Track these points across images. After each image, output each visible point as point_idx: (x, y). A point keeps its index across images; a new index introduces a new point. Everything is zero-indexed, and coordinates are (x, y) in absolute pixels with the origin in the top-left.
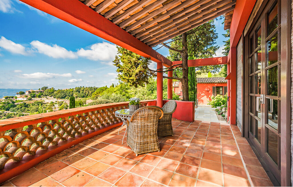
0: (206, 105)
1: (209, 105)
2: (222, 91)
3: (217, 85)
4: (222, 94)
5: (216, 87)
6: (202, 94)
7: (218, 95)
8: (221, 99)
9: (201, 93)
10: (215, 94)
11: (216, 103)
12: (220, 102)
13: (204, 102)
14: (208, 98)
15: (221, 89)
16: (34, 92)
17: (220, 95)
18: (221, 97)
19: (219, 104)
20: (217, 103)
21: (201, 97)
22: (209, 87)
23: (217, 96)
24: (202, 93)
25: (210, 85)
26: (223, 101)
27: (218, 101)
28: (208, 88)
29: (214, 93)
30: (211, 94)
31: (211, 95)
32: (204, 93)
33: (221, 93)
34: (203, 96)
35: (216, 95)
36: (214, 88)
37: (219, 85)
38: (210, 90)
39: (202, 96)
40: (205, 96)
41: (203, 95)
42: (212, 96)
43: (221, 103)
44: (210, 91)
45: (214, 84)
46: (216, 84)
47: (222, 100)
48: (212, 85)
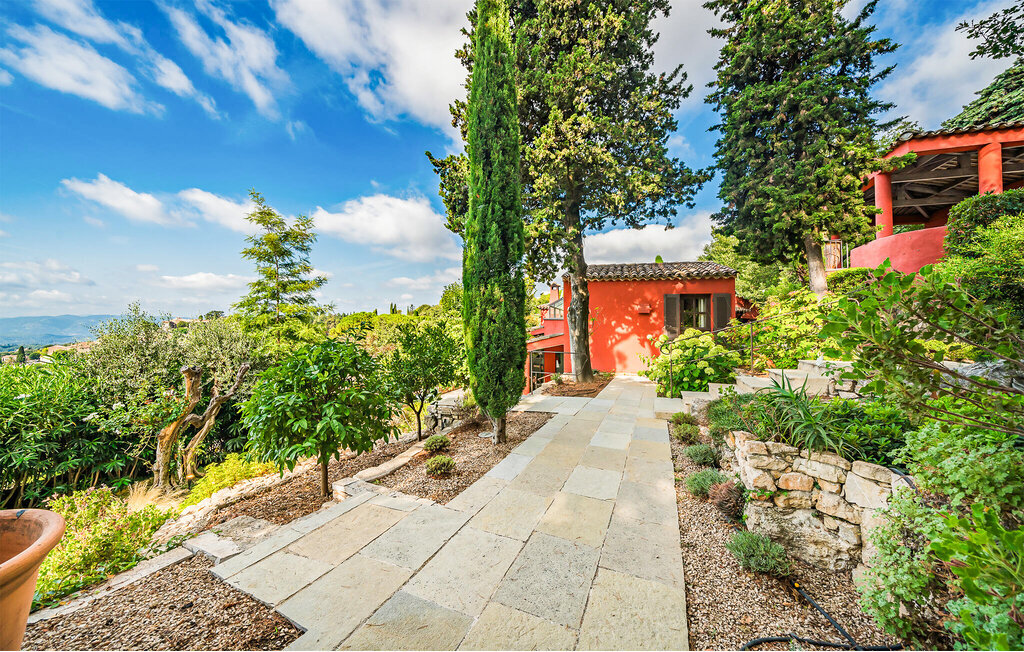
0: (637, 379)
1: (644, 379)
2: (707, 314)
3: (685, 287)
4: (707, 328)
5: (682, 296)
6: (619, 330)
7: (690, 332)
8: (707, 350)
9: (613, 323)
10: (677, 330)
11: (676, 369)
12: (701, 364)
13: (628, 362)
14: (646, 344)
15: (702, 307)
16: (184, 326)
17: (698, 332)
18: (707, 339)
19: (696, 375)
20: (683, 371)
21: (617, 342)
22: (648, 296)
23: (681, 337)
24: (618, 325)
25: (653, 288)
26: (718, 358)
27: (690, 361)
28: (644, 301)
29: (669, 323)
30: (660, 329)
31: (657, 332)
32: (628, 323)
33: (702, 323)
34: (625, 337)
35: (682, 332)
36: (669, 301)
37: (693, 289)
38: (652, 311)
39: (619, 334)
40: (635, 338)
41: (625, 331)
42: (663, 338)
43: (709, 371)
44: (654, 315)
45: (669, 285)
46: (680, 285)
47: (710, 355)
48: (665, 288)
